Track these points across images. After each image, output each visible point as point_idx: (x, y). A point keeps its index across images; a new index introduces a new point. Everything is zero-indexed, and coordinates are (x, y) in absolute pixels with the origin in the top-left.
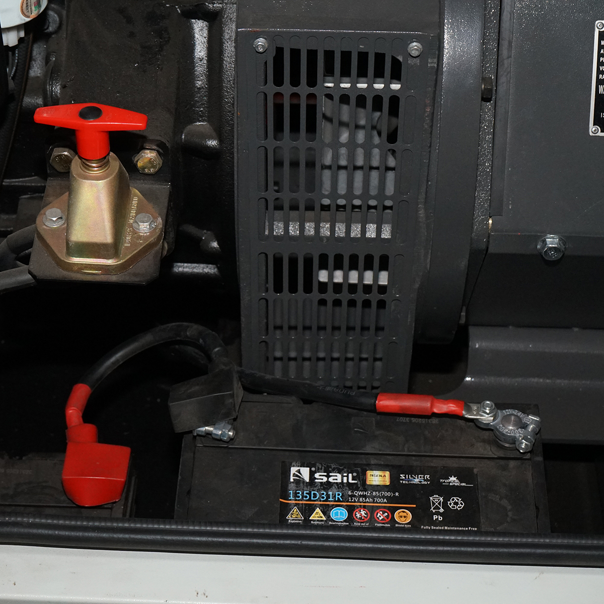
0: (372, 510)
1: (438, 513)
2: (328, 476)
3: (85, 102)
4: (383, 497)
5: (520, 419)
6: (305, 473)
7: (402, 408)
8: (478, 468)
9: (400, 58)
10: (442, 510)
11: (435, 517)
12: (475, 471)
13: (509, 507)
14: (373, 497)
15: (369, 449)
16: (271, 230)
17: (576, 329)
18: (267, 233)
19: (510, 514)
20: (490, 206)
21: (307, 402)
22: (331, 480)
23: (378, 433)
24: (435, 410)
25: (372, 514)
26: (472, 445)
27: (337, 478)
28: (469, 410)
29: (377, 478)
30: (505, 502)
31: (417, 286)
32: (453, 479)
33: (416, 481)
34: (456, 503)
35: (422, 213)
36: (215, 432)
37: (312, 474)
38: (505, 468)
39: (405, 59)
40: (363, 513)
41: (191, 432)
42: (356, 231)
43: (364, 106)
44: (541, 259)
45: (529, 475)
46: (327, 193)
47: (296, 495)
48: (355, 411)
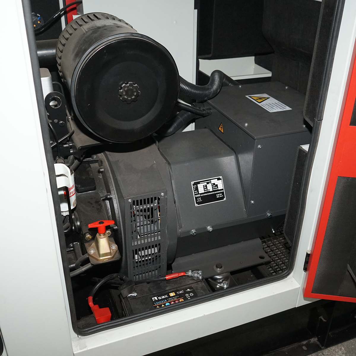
0: (174, 301)
1: (189, 298)
2: (161, 297)
3: (99, 221)
4: (176, 298)
5: (198, 272)
6: (156, 298)
7: (172, 277)
8: (193, 286)
9: (160, 197)
10: (189, 297)
11: (188, 299)
12: (192, 286)
13: (203, 292)
14: (173, 299)
15: (167, 289)
16: (134, 244)
17: (193, 254)
18: (133, 245)
19: (204, 293)
20: (179, 227)
21: (148, 283)
22: (162, 298)
23: (168, 285)
24: (179, 276)
25: (175, 302)
26: (189, 282)
27: (163, 297)
28: (186, 273)
29: (172, 294)
30: (201, 291)
31: (167, 249)
32: (188, 290)
33: (181, 292)
34: (191, 294)
35: (166, 231)
36: (133, 295)
37: (157, 298)
38: (198, 284)
39: (161, 197)
40: (173, 302)
41: (127, 297)
42: (149, 240)
43: (142, 212)
44: (192, 236)
45: (203, 284)
46: (143, 233)
47: (156, 303)
48: (160, 282)
